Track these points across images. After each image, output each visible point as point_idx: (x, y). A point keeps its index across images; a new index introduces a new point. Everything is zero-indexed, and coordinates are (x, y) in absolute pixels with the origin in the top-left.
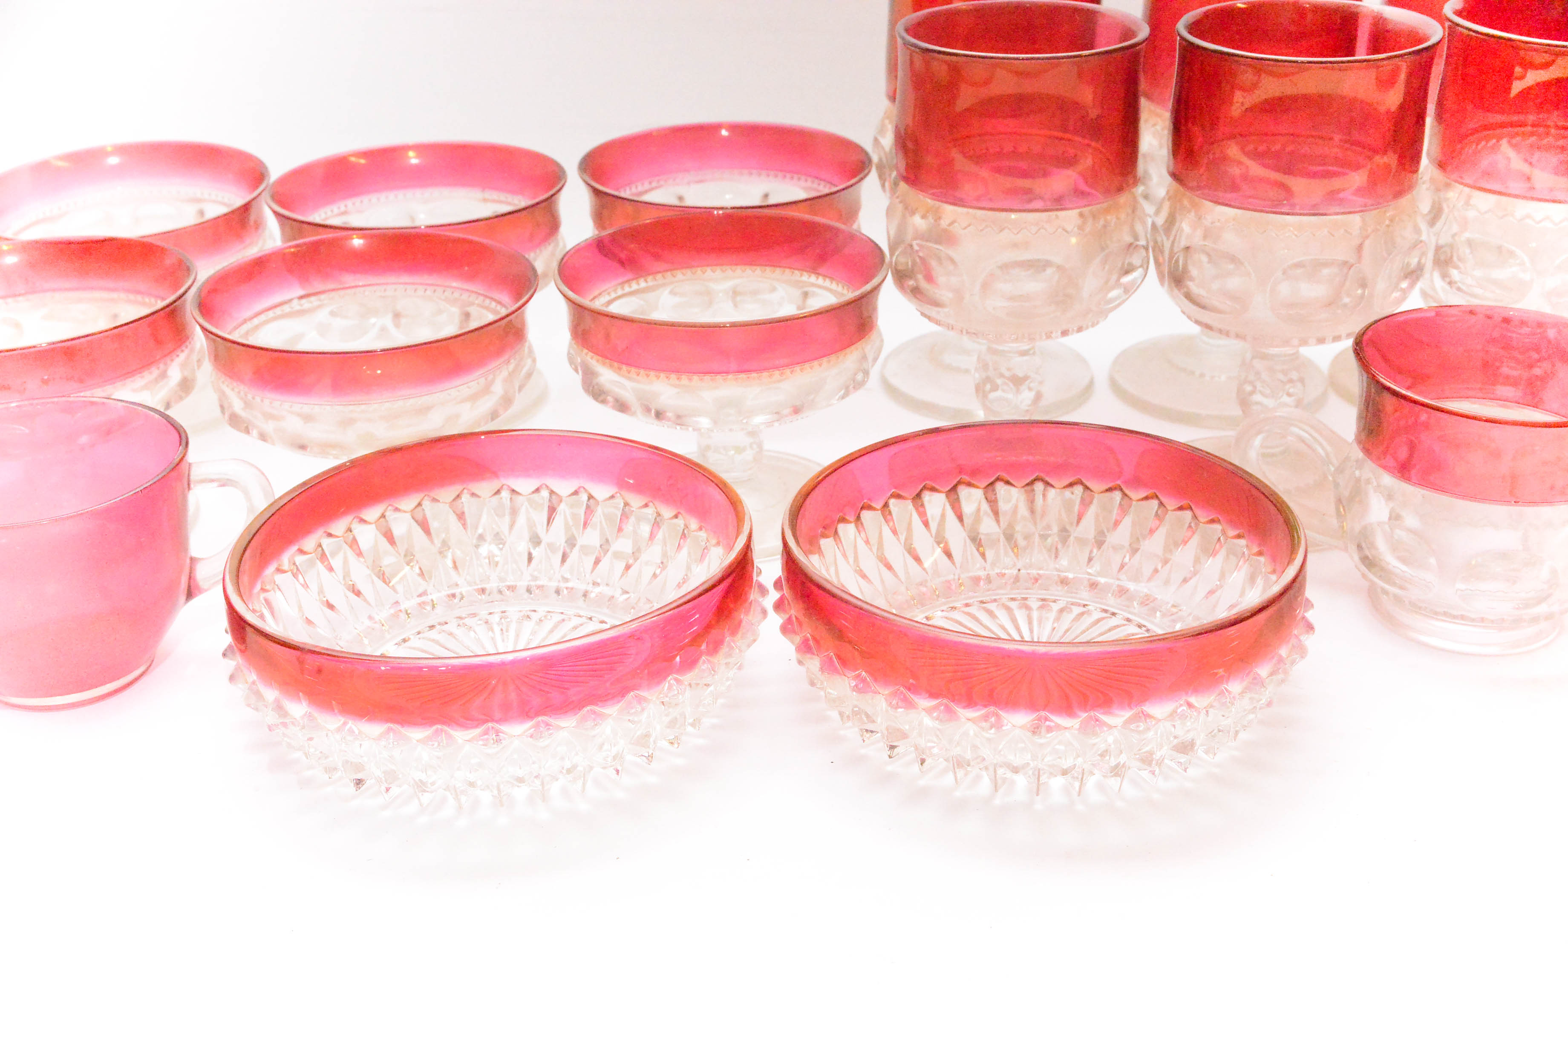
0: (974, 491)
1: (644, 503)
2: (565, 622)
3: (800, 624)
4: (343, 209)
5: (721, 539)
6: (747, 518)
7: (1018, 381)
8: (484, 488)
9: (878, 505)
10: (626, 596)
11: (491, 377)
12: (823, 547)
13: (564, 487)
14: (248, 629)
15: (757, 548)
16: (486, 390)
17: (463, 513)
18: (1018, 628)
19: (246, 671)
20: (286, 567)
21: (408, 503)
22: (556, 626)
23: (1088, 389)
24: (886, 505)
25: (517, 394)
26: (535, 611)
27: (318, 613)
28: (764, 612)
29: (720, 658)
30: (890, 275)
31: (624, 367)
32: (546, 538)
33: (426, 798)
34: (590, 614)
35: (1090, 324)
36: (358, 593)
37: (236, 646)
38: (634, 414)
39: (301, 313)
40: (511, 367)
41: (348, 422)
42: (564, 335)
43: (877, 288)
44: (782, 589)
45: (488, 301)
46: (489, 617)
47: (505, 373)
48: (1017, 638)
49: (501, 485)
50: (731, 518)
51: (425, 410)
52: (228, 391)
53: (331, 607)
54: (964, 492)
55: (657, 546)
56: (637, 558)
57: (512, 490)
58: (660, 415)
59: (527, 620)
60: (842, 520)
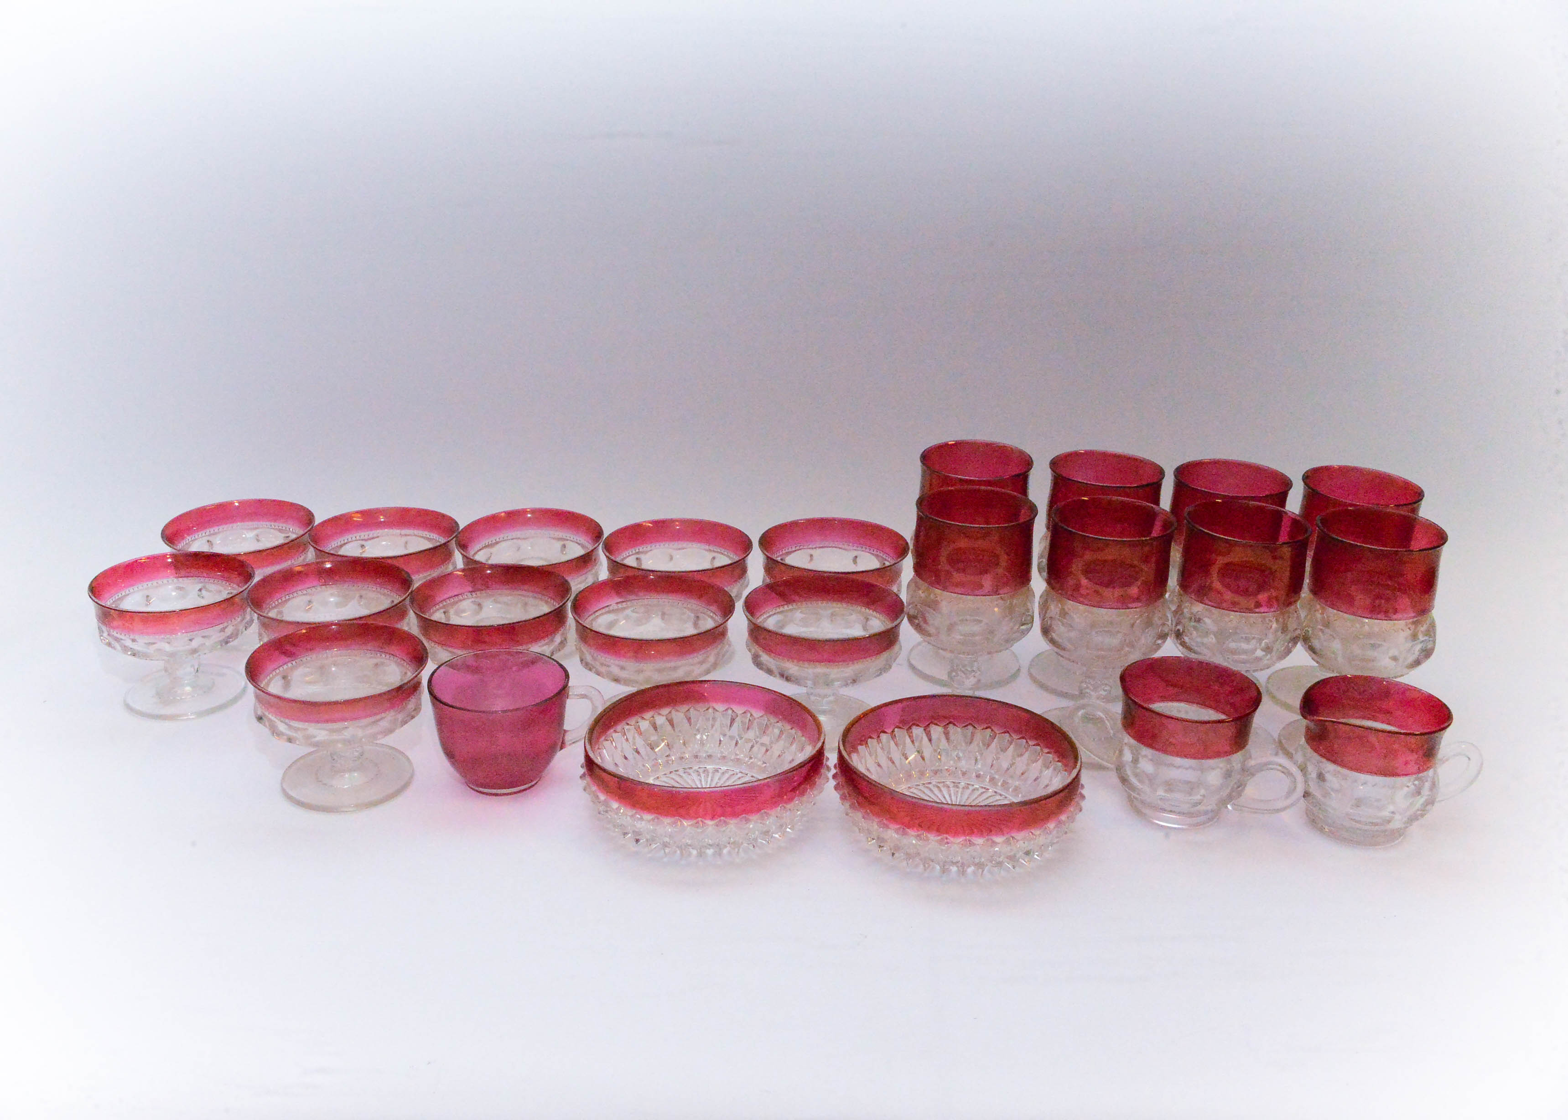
0: (938, 728)
3: (843, 786)
4: (637, 551)
5: (811, 742)
6: (823, 733)
7: (968, 673)
8: (701, 707)
9: (889, 731)
10: (765, 765)
12: (858, 753)
13: (739, 710)
15: (827, 746)
16: (705, 660)
17: (690, 718)
19: (592, 785)
21: (665, 711)
23: (1017, 674)
24: (893, 731)
25: (718, 665)
26: (720, 770)
27: (620, 760)
29: (805, 798)
30: (906, 617)
31: (773, 655)
32: (728, 734)
33: (667, 850)
34: (747, 772)
36: (638, 753)
37: (588, 773)
38: (775, 676)
40: (720, 649)
41: (640, 671)
42: (745, 634)
43: (899, 623)
44: (836, 770)
46: (699, 770)
47: (715, 652)
48: (945, 802)
49: (709, 707)
50: (816, 732)
51: (675, 668)
52: (584, 651)
53: (626, 758)
54: (933, 728)
55: (781, 743)
56: (771, 747)
57: (714, 709)
58: (788, 679)
59: (716, 773)
60: (871, 737)
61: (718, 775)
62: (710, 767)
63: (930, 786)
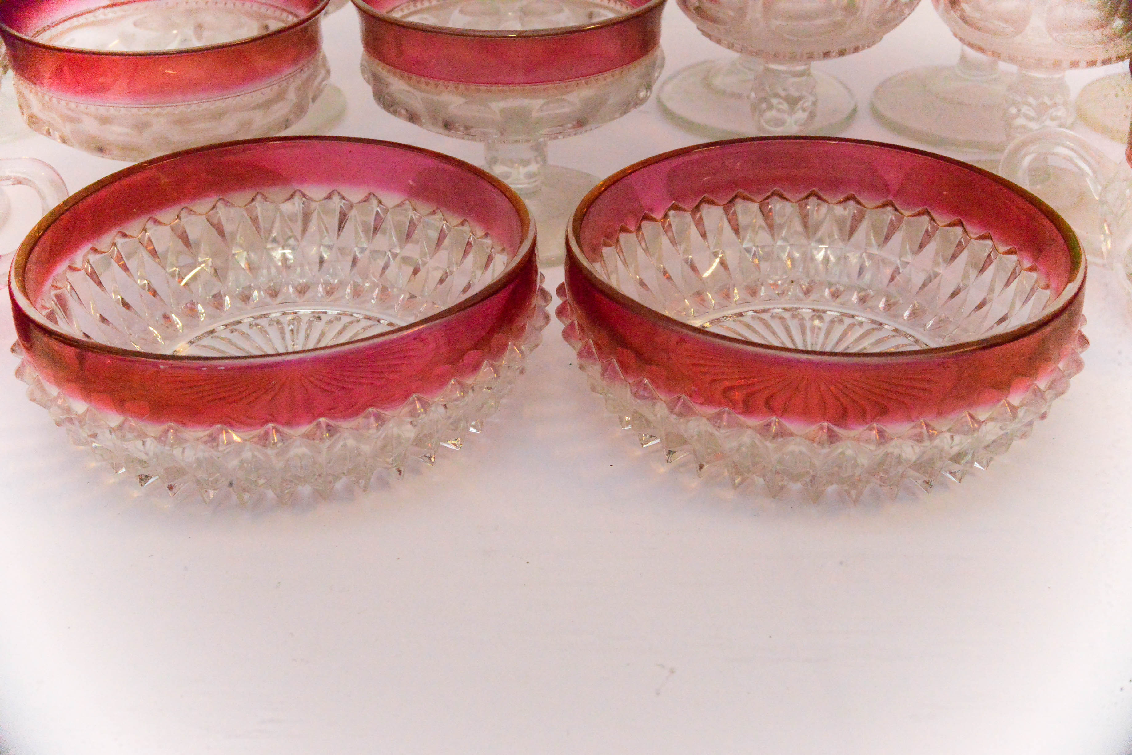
0: (750, 205)
1: (431, 210)
2: (354, 324)
3: (582, 330)
5: (505, 246)
6: (531, 227)
7: (793, 102)
8: (277, 193)
9: (659, 216)
11: (284, 84)
12: (604, 255)
13: (354, 194)
14: (31, 325)
16: (280, 96)
17: (257, 217)
18: (791, 338)
19: (31, 368)
20: (78, 264)
21: (202, 206)
22: (344, 328)
23: (853, 113)
24: (666, 216)
25: (311, 104)
26: (326, 313)
27: (112, 311)
28: (547, 318)
29: (503, 362)
31: (414, 77)
32: (337, 243)
34: (379, 316)
35: (867, 45)
36: (155, 294)
37: (21, 342)
38: (423, 124)
39: (105, 22)
40: (305, 76)
43: (661, 4)
44: (565, 296)
45: (285, 15)
46: (281, 317)
47: (298, 82)
48: (791, 346)
49: (293, 191)
50: (515, 221)
51: (218, 116)
52: (26, 92)
53: (126, 306)
54: (740, 206)
55: (443, 254)
56: (424, 264)
57: (304, 196)
58: (448, 125)
59: (317, 323)
60: (624, 230)
61: (319, 326)
62: (305, 311)
63: (766, 316)
